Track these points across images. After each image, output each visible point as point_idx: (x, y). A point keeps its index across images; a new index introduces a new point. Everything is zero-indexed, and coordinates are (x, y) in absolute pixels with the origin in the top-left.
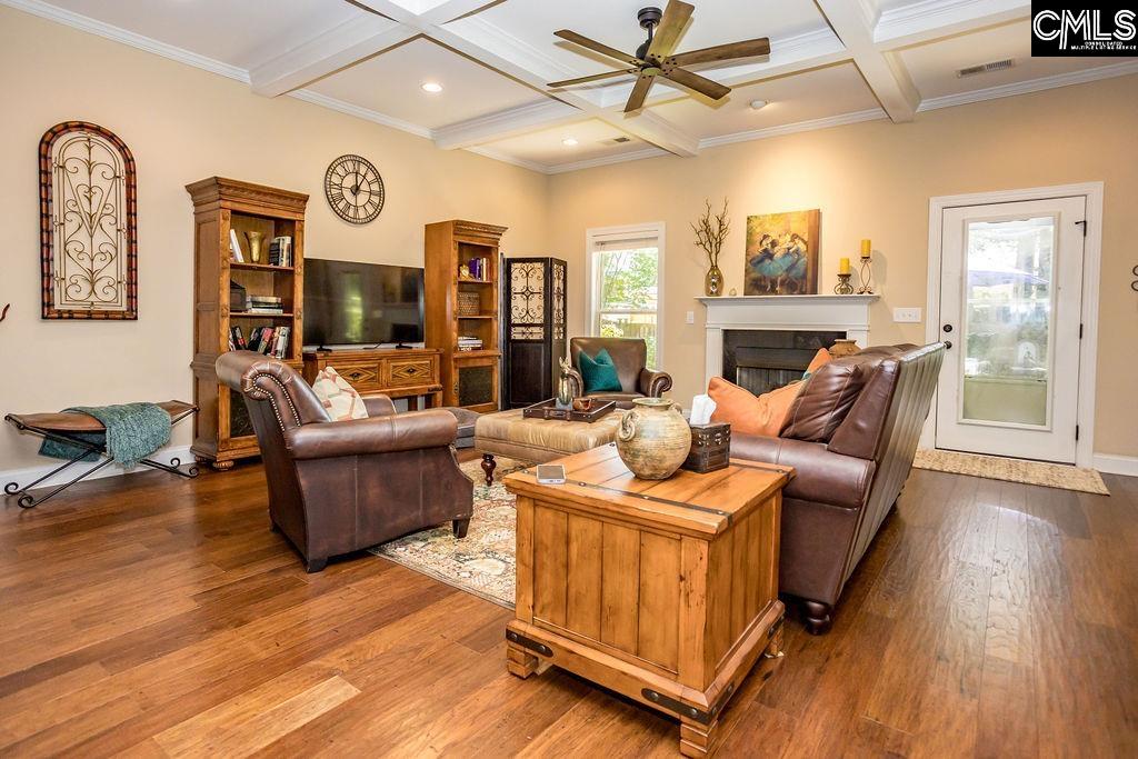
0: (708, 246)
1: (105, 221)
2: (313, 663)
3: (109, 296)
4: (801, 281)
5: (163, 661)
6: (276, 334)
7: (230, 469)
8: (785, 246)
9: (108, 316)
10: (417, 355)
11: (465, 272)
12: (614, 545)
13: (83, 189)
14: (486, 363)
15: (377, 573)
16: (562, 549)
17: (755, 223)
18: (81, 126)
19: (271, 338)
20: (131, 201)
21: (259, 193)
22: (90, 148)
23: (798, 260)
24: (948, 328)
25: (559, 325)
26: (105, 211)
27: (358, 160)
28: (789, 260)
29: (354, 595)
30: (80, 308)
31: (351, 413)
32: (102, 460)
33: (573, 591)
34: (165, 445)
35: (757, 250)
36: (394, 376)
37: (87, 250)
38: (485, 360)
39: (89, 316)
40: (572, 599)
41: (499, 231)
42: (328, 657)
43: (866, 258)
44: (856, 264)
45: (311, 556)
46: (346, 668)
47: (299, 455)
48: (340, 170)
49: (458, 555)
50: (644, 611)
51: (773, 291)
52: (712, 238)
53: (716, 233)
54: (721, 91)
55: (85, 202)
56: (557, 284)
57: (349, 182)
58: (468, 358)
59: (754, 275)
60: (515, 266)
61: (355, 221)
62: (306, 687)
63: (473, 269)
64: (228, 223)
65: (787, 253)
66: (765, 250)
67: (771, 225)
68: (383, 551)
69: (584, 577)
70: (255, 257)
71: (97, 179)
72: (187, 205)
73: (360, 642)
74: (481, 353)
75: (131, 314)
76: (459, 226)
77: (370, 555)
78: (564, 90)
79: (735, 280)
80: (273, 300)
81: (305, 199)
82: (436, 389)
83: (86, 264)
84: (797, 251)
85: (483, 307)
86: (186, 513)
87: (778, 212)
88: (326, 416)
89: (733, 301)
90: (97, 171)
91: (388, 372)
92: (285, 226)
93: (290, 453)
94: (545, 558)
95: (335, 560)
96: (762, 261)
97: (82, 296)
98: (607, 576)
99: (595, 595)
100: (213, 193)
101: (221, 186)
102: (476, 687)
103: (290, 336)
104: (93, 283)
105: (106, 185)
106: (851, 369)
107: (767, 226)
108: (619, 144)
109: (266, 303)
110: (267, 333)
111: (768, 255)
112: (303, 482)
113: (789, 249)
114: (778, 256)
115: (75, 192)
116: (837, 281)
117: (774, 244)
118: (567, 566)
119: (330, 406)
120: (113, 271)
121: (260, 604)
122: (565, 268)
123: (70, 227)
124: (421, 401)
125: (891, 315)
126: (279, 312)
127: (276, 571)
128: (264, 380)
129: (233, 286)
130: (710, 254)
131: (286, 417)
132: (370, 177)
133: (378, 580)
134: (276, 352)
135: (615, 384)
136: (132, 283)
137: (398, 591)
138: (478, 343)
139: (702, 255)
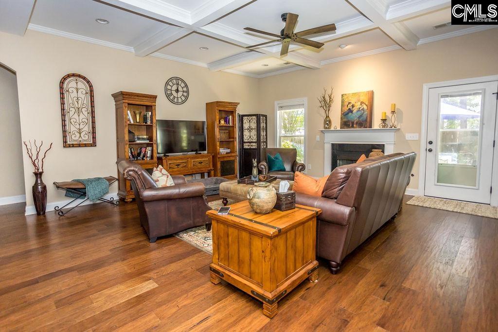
0: (325, 108)
1: (84, 110)
2: (145, 275)
3: (86, 138)
4: (365, 123)
5: (97, 271)
6: (147, 150)
7: (131, 202)
8: (358, 107)
9: (86, 145)
10: (203, 156)
11: (222, 122)
12: (242, 239)
13: (75, 99)
14: (232, 159)
15: (175, 243)
16: (226, 239)
17: (345, 97)
18: (73, 75)
19: (145, 152)
20: (92, 102)
21: (138, 96)
22: (77, 83)
23: (364, 113)
24: (431, 143)
25: (264, 142)
26: (83, 106)
27: (177, 79)
28: (359, 113)
29: (165, 252)
30: (76, 143)
31: (166, 183)
32: (86, 198)
33: (230, 254)
34: (107, 193)
35: (346, 109)
36: (194, 165)
37: (78, 121)
38: (231, 158)
39: (79, 145)
40: (230, 257)
41: (236, 104)
42: (150, 273)
43: (393, 112)
44: (389, 114)
45: (151, 236)
46: (155, 277)
47: (145, 199)
48: (171, 83)
49: (205, 237)
50: (252, 262)
51: (353, 127)
52: (326, 104)
53: (328, 102)
54: (319, 45)
55: (76, 103)
56: (263, 125)
57: (175, 88)
58: (224, 157)
59: (345, 120)
60: (245, 118)
61: (177, 103)
62: (141, 283)
63: (226, 121)
64: (127, 108)
65: (359, 110)
66: (349, 109)
67: (352, 98)
68: (178, 236)
69: (233, 249)
70: (138, 121)
71: (80, 94)
72: (112, 103)
73: (163, 268)
74: (229, 155)
75: (94, 144)
76: (218, 103)
77: (174, 236)
78: (258, 48)
79: (336, 122)
80: (145, 137)
81: (155, 97)
82: (211, 170)
83: (78, 126)
84: (363, 109)
85: (231, 135)
86: (117, 218)
87: (355, 92)
88: (156, 185)
89: (335, 131)
90: (80, 91)
91: (191, 164)
92: (149, 108)
93: (142, 200)
94: (222, 242)
95: (160, 238)
96: (348, 114)
97: (77, 138)
98: (240, 249)
99: (237, 255)
100: (121, 97)
101: (123, 94)
102: (198, 286)
103: (152, 151)
104: (80, 133)
105: (83, 96)
106: (345, 170)
107: (350, 98)
108: (286, 65)
109: (143, 138)
110: (143, 150)
111: (350, 111)
112: (147, 210)
113: (359, 108)
114: (355, 111)
115: (73, 100)
116: (380, 122)
117: (353, 106)
118: (228, 245)
119: (158, 181)
120: (87, 129)
121: (131, 254)
122: (266, 118)
123: (71, 113)
124: (206, 175)
125: (404, 137)
126: (148, 142)
127: (139, 242)
128: (131, 173)
129: (130, 132)
130: (326, 111)
131: (140, 186)
132: (183, 85)
133: (175, 246)
134: (147, 157)
135: (282, 168)
136: (94, 133)
137: (180, 250)
138: (229, 151)
139: (322, 111)
